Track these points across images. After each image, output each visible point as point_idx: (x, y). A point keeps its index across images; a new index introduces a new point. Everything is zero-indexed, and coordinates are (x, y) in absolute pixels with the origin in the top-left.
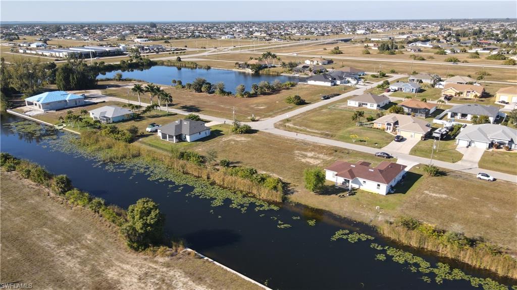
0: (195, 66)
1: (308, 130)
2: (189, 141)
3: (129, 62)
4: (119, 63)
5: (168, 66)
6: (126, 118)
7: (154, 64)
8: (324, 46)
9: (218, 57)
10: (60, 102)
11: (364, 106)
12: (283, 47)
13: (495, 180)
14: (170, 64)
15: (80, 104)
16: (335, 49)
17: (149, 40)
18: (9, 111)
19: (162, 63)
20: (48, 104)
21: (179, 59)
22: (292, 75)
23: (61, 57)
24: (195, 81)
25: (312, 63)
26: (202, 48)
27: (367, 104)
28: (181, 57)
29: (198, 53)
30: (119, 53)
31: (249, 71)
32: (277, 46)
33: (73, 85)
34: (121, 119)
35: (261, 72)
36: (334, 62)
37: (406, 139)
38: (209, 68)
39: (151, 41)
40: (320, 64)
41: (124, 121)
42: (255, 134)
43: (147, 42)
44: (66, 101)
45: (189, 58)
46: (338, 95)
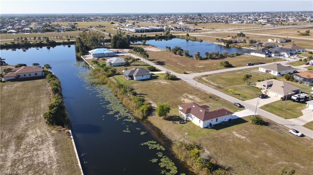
0: (194, 40)
1: (212, 83)
2: (135, 80)
3: (160, 35)
4: (154, 36)
5: (181, 38)
6: (120, 64)
7: (174, 37)
8: (298, 30)
9: (213, 35)
10: (102, 54)
11: (270, 72)
12: (267, 30)
13: (302, 136)
14: (183, 37)
15: (111, 56)
16: (306, 32)
17: (187, 24)
18: (81, 56)
19: (178, 37)
20: (96, 54)
21: (188, 35)
22: (249, 48)
23: (131, 32)
24: (174, 48)
25: (273, 41)
26: (212, 29)
27: (271, 71)
28: (189, 34)
29: (207, 32)
30: (162, 30)
31: (223, 44)
32: (263, 29)
33: (117, 46)
34: (118, 65)
35: (230, 45)
36: (292, 41)
37: (270, 97)
38: (201, 41)
39: (188, 24)
40: (279, 42)
41: (119, 66)
42: (177, 81)
43: (186, 24)
44: (104, 53)
45: (197, 34)
46: (263, 63)
